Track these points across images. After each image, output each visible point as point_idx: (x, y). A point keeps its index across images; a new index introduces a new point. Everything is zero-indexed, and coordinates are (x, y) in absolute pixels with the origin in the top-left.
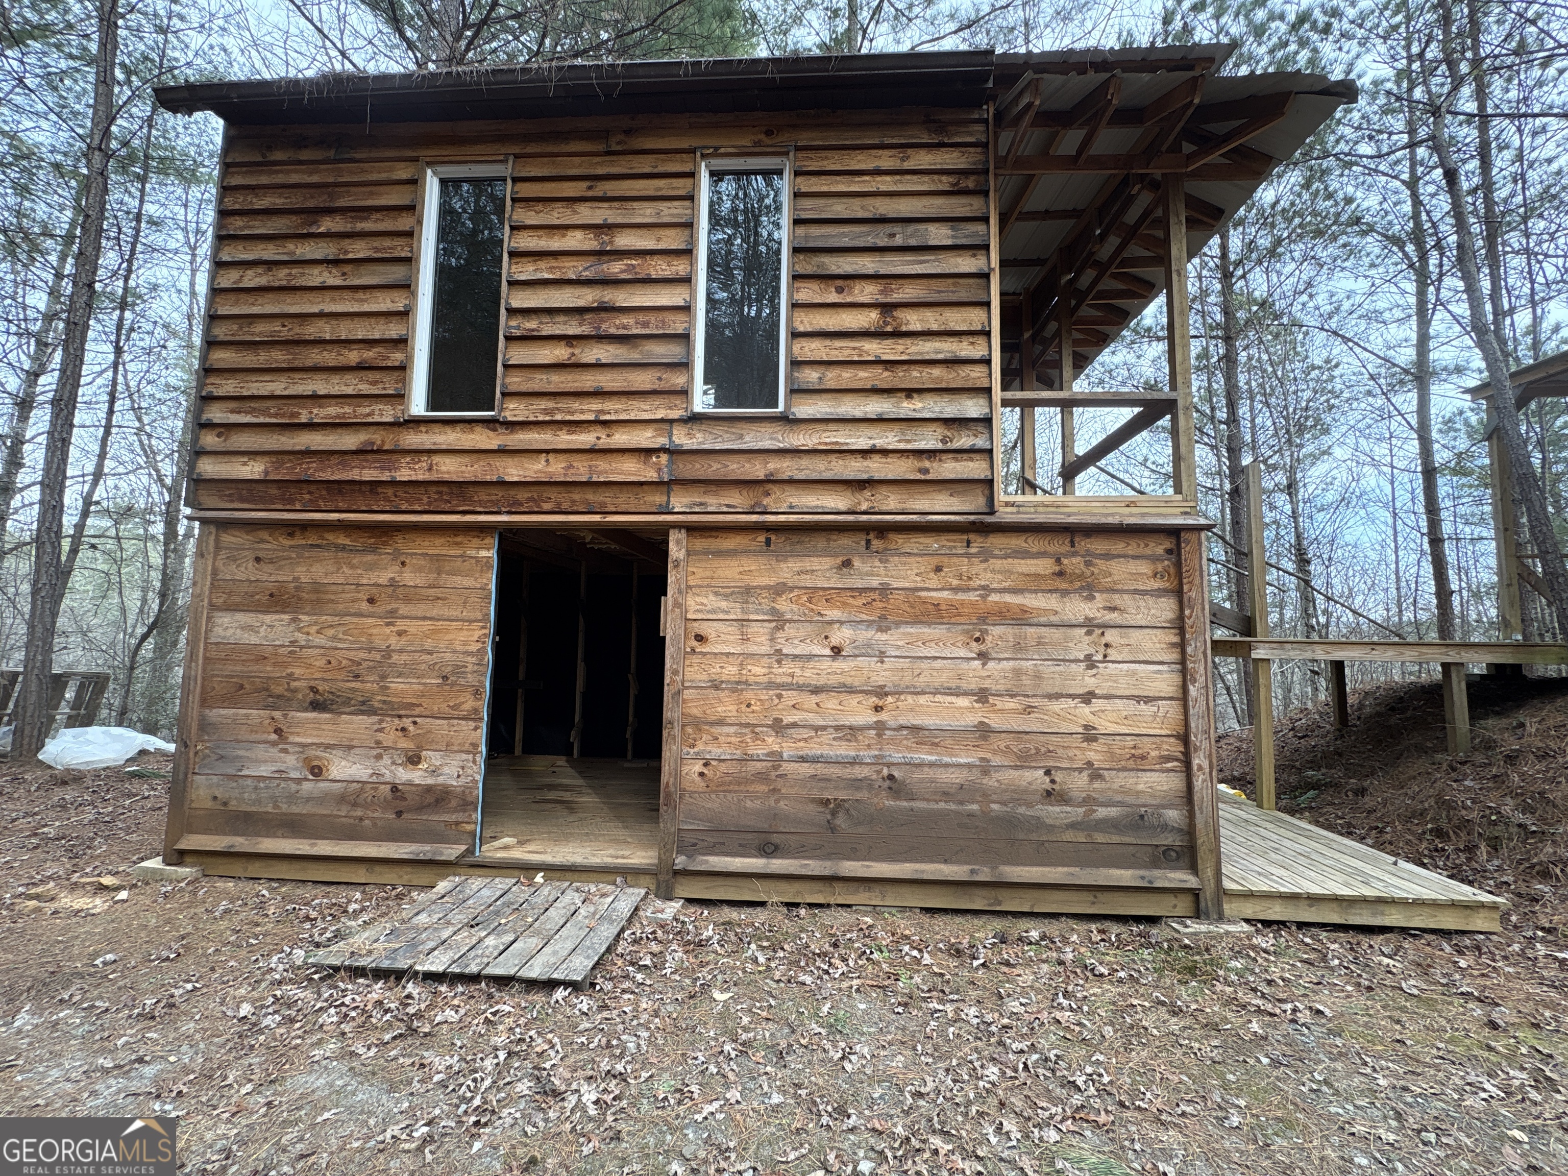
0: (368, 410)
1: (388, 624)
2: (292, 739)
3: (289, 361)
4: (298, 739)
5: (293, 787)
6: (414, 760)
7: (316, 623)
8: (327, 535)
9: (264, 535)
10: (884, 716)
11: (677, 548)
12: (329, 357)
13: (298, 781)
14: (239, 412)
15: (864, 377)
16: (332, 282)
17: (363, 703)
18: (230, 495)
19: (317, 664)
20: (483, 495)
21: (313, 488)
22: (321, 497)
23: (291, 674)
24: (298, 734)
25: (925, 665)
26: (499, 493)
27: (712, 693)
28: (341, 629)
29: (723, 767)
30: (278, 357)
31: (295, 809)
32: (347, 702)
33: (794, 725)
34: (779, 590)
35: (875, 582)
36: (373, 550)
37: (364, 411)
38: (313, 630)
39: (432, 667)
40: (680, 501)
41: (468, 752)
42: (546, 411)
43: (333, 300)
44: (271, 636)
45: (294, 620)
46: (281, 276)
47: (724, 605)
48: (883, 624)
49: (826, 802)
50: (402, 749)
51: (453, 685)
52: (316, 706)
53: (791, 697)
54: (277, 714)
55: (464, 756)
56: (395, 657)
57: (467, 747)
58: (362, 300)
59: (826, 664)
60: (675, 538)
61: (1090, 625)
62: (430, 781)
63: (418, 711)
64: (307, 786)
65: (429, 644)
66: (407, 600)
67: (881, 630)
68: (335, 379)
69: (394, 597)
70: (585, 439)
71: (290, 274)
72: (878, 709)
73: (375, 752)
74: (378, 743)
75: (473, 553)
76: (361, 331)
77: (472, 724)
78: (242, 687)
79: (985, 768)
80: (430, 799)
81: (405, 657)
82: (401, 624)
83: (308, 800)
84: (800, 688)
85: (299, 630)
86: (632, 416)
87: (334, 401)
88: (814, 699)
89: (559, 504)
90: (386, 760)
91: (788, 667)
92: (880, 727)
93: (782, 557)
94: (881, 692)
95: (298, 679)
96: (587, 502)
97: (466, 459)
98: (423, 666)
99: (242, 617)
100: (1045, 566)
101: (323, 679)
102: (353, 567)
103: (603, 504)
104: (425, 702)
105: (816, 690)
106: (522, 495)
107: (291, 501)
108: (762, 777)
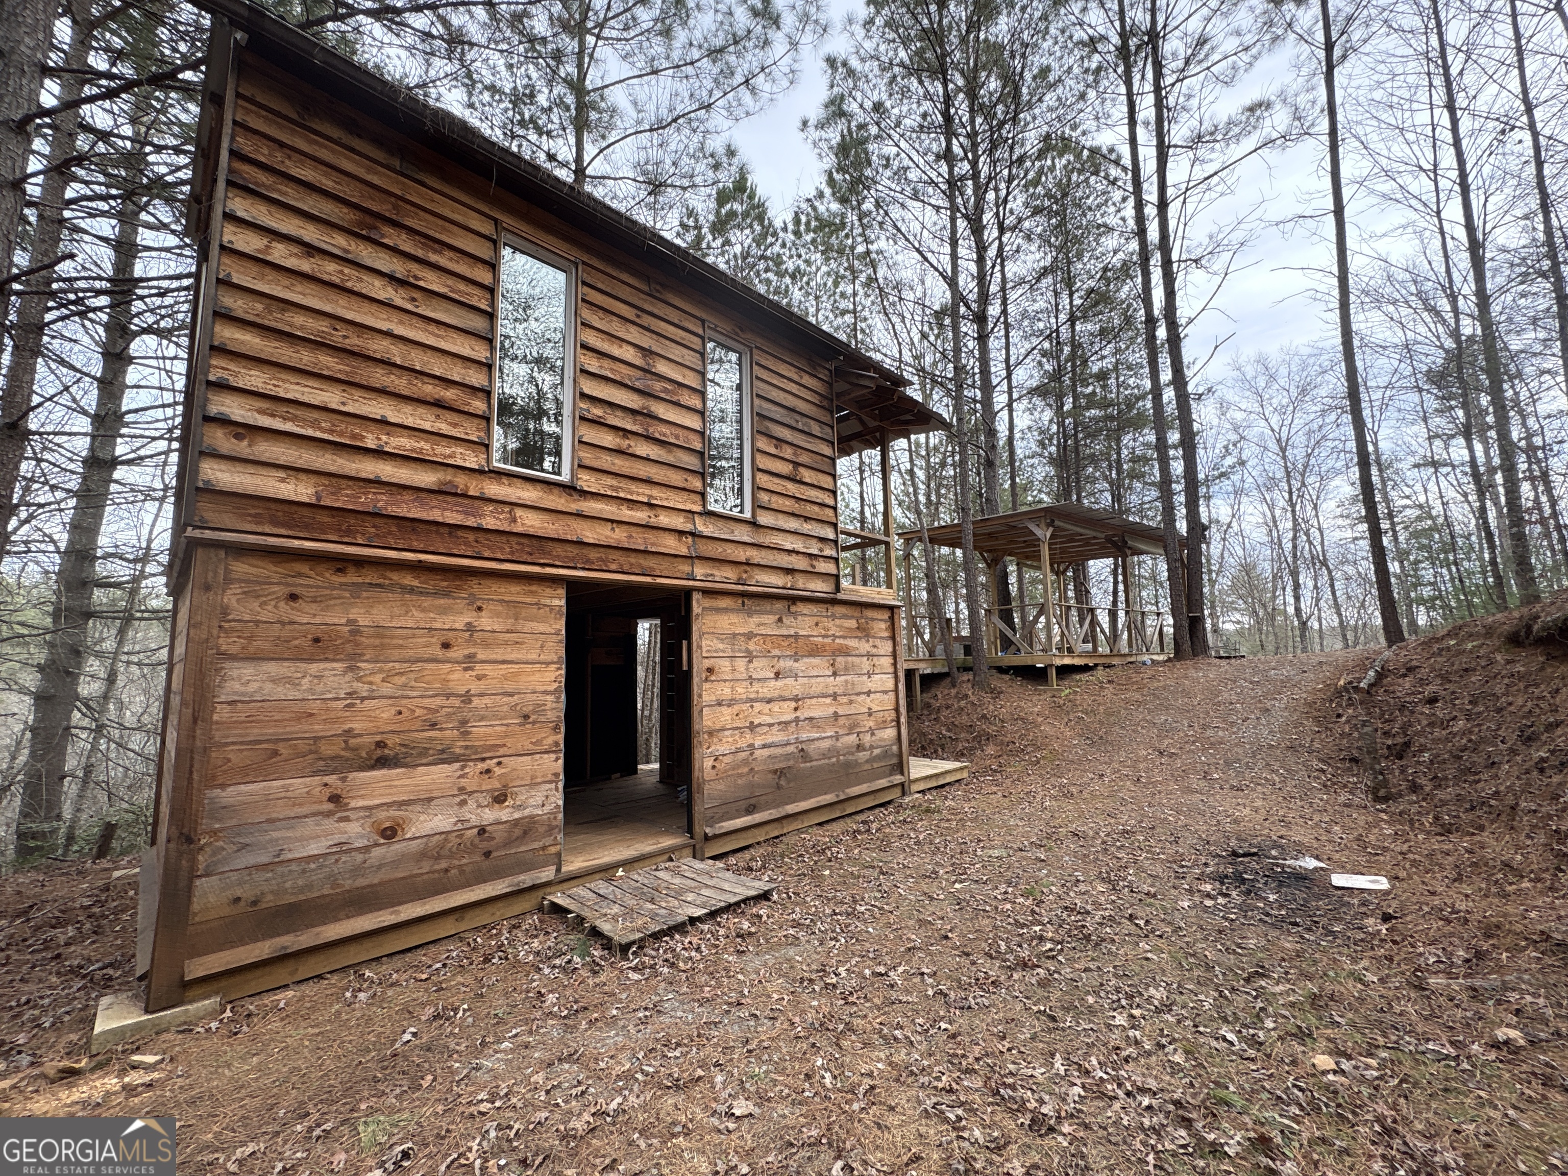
0: (448, 451)
1: (466, 669)
2: (353, 804)
3: (347, 373)
4: (361, 803)
5: (359, 857)
6: (500, 799)
7: (381, 671)
8: (389, 574)
9: (304, 568)
10: (798, 714)
11: (698, 604)
12: (399, 383)
13: (366, 849)
14: (273, 416)
15: (788, 504)
16: (399, 302)
17: (443, 751)
18: (256, 516)
19: (384, 715)
20: (559, 550)
21: (378, 521)
22: (390, 533)
23: (350, 730)
24: (362, 797)
25: (813, 680)
26: (573, 551)
27: (718, 709)
28: (413, 676)
29: (726, 760)
30: (329, 363)
31: (361, 882)
32: (424, 752)
33: (760, 725)
34: (750, 636)
35: (792, 632)
36: (447, 594)
37: (442, 451)
38: (378, 678)
39: (513, 708)
40: (700, 571)
41: (550, 782)
42: (611, 487)
43: (401, 322)
44: (320, 688)
45: (350, 669)
46: (330, 270)
47: (721, 646)
48: (796, 658)
49: (775, 772)
50: (487, 791)
51: (534, 723)
52: (382, 762)
53: (758, 706)
54: (331, 779)
55: (548, 786)
56: (476, 702)
57: (550, 777)
58: (438, 336)
59: (773, 683)
60: (696, 596)
61: (869, 655)
62: (517, 815)
63: (502, 751)
64: (377, 852)
65: (509, 687)
66: (486, 645)
67: (796, 661)
68: (408, 409)
69: (470, 641)
70: (640, 516)
71: (341, 272)
72: (796, 709)
73: (458, 799)
74: (462, 789)
75: (548, 601)
76: (438, 367)
77: (553, 756)
78: (276, 753)
79: (837, 737)
80: (518, 832)
81: (486, 700)
82: (479, 669)
83: (380, 867)
84: (761, 700)
85: (359, 679)
86: (671, 505)
87: (405, 432)
88: (769, 706)
89: (621, 566)
90: (471, 804)
91: (757, 686)
92: (797, 720)
93: (750, 615)
94: (796, 699)
95: (360, 735)
96: (640, 566)
97: (546, 517)
98: (505, 708)
99: (273, 668)
100: (852, 623)
101: (393, 732)
102: (424, 610)
103: (653, 569)
104: (509, 742)
105: (769, 701)
106: (593, 554)
107: (349, 532)
108: (745, 762)
